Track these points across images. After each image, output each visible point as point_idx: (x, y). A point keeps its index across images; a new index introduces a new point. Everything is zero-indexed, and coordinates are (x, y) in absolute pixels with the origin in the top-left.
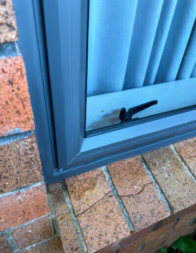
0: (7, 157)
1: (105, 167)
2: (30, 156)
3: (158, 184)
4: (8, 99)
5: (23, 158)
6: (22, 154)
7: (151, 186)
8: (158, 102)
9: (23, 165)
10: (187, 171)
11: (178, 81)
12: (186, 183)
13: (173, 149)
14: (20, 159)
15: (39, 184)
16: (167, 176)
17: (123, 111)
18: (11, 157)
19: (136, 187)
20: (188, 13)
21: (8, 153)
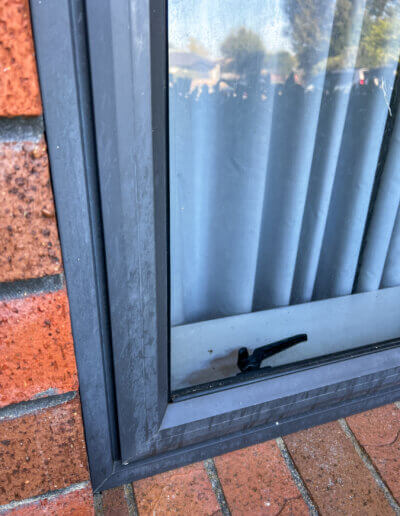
0: (31, 435)
1: (210, 460)
2: (68, 434)
3: (312, 499)
4: (41, 346)
5: (57, 437)
6: (56, 429)
7: (298, 504)
8: (308, 337)
9: (56, 450)
10: (373, 475)
12: (371, 501)
13: (344, 426)
14: (52, 439)
15: (81, 486)
16: (331, 484)
17: (243, 353)
18: (38, 436)
19: (268, 504)
21: (34, 429)
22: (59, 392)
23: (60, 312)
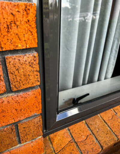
0: (30, 125)
1: (67, 128)
2: (39, 124)
3: (94, 134)
5: (36, 125)
6: (36, 123)
7: (90, 136)
8: (90, 94)
9: (35, 128)
10: (108, 127)
11: (98, 82)
12: (108, 133)
13: (99, 116)
14: (35, 126)
15: (40, 137)
16: (98, 130)
17: (74, 100)
18: (32, 125)
19: (83, 137)
20: (99, 53)
21: (31, 123)
22: (37, 114)
23: (39, 94)
